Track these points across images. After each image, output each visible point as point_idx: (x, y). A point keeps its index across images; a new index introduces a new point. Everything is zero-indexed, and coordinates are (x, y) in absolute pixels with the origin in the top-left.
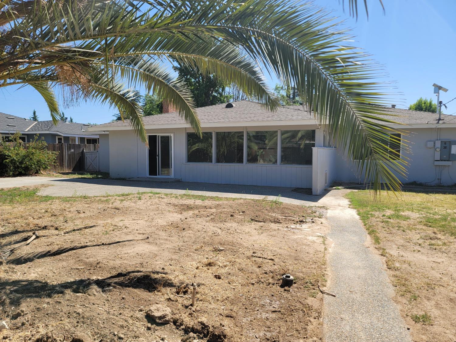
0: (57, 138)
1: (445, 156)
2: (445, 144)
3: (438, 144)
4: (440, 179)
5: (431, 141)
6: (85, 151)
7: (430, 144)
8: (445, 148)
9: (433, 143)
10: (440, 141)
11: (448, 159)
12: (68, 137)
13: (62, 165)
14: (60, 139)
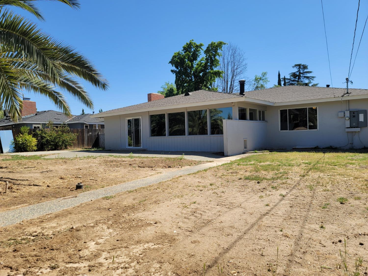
0: (85, 125)
1: (354, 124)
2: (354, 113)
3: (348, 114)
4: (352, 144)
5: (341, 112)
6: (99, 133)
7: (341, 115)
8: (354, 116)
9: (343, 113)
10: (349, 112)
11: (357, 126)
12: (93, 125)
13: (83, 144)
14: (87, 127)
